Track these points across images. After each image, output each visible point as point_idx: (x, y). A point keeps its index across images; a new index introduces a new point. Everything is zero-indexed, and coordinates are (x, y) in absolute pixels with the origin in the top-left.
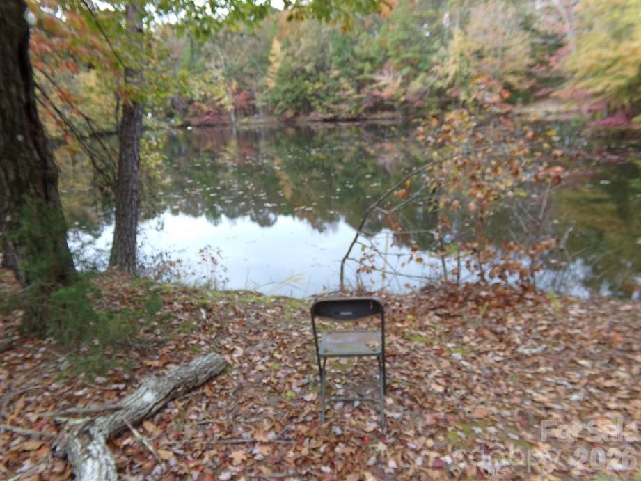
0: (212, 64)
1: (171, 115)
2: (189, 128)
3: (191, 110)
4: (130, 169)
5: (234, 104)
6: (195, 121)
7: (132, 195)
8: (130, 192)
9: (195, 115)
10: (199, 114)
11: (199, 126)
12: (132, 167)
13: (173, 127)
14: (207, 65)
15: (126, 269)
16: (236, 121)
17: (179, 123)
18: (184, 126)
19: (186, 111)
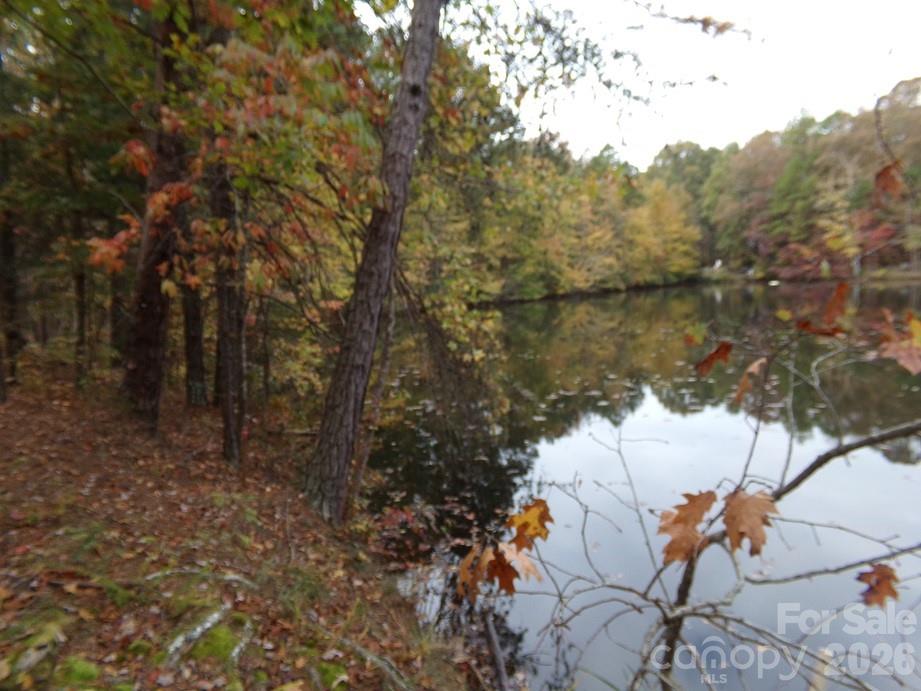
0: (830, 183)
1: (749, 264)
2: (774, 283)
3: (782, 256)
4: (356, 326)
5: (861, 246)
6: (786, 272)
7: (351, 373)
8: (348, 369)
9: (788, 263)
10: (795, 262)
11: (792, 280)
12: (361, 325)
13: (749, 281)
14: (820, 185)
15: (316, 503)
16: (861, 273)
17: (760, 275)
18: (765, 280)
19: (772, 257)
